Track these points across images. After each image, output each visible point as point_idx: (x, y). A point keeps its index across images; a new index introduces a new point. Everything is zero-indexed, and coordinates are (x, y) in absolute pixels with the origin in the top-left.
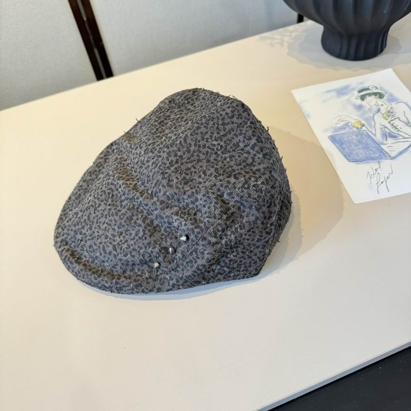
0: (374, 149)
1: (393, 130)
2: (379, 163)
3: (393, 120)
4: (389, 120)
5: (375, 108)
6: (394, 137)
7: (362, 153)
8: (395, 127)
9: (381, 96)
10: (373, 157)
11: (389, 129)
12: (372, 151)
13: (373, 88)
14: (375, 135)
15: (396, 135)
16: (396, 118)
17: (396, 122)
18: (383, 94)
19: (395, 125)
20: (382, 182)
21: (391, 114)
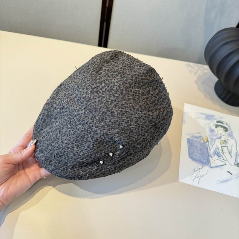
0: (205, 157)
1: (220, 152)
2: (203, 166)
3: (224, 147)
4: (222, 146)
5: (219, 136)
6: (219, 156)
7: (198, 156)
8: (223, 151)
9: (226, 130)
10: (202, 161)
11: (219, 151)
12: (203, 157)
13: (225, 123)
14: (210, 150)
15: (220, 155)
16: (226, 146)
17: (225, 149)
18: (228, 130)
19: (223, 150)
20: (198, 177)
21: (225, 143)
